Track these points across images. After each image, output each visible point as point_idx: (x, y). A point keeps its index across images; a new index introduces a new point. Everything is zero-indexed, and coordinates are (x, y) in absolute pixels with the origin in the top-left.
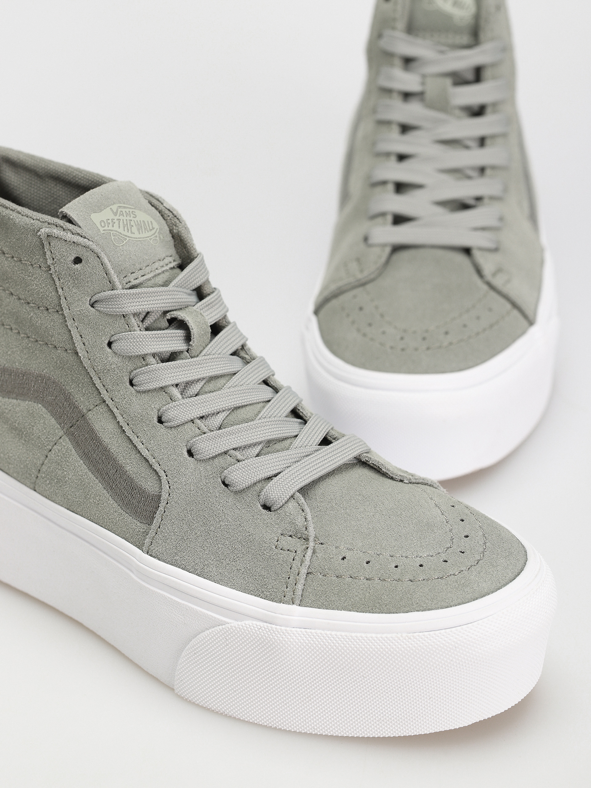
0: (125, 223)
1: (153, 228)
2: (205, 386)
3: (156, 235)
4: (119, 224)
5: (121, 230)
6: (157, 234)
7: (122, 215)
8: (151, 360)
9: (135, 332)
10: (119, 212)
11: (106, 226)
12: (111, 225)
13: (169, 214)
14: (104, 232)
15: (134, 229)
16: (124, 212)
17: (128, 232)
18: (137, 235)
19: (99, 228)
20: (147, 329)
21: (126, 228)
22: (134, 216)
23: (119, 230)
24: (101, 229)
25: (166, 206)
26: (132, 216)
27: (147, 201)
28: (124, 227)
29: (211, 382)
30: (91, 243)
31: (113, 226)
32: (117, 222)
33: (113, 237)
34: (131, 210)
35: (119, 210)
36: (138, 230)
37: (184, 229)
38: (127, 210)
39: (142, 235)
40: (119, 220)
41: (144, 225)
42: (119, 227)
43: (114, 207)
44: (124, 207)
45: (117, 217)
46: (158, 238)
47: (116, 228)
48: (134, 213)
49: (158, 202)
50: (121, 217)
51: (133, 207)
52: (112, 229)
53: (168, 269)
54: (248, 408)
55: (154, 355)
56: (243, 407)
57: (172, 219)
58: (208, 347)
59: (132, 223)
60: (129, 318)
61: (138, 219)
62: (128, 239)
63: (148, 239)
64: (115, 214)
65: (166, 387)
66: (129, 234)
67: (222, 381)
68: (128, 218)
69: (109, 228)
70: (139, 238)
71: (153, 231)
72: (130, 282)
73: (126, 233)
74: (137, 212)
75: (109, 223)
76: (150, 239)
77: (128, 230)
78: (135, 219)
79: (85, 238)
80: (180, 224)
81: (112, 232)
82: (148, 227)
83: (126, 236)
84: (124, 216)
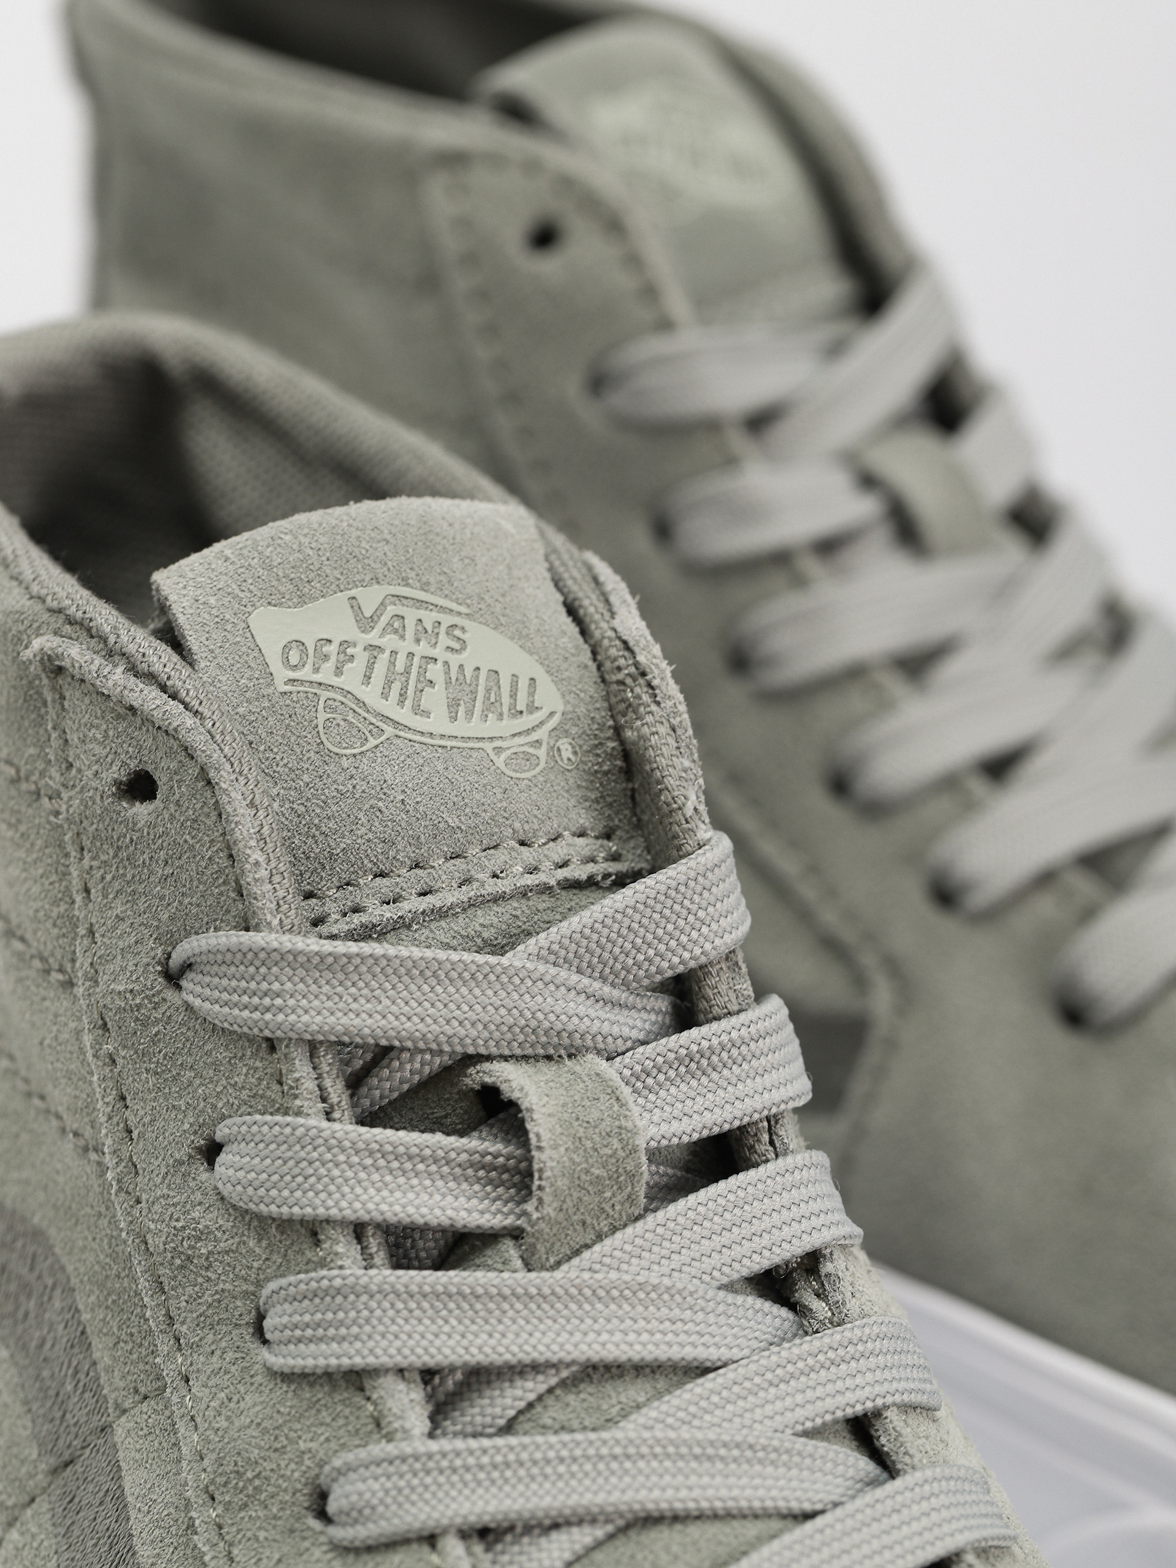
0: (400, 666)
1: (532, 708)
2: (550, 1400)
3: (534, 736)
4: (370, 666)
5: (370, 695)
6: (542, 734)
7: (396, 631)
8: (344, 1247)
9: (300, 1120)
10: (384, 620)
11: (309, 667)
12: (330, 665)
13: (622, 662)
14: (288, 688)
15: (436, 698)
16: (411, 623)
17: (401, 703)
18: (438, 722)
19: (272, 669)
20: (368, 1119)
21: (396, 687)
22: (456, 646)
23: (362, 692)
24: (281, 674)
25: (619, 629)
26: (444, 640)
27: (561, 599)
28: (389, 683)
29: (582, 1386)
30: (190, 721)
31: (338, 671)
32: (362, 658)
33: (322, 716)
34: (447, 620)
35: (391, 610)
36: (453, 705)
37: (663, 730)
38: (429, 618)
39: (461, 728)
40: (374, 649)
41: (488, 691)
42: (367, 678)
43: (370, 598)
44: (420, 603)
45: (372, 637)
46: (542, 752)
47: (351, 679)
48: (457, 633)
49: (601, 606)
50: (389, 641)
51: (463, 609)
52: (336, 681)
53: (553, 882)
54: (694, 1530)
55: (359, 1230)
56: (677, 1518)
57: (629, 681)
58: (619, 1235)
59: (435, 672)
60: (286, 1055)
61: (468, 659)
62: (389, 730)
63: (488, 746)
64: (367, 623)
65: (374, 1372)
66: (403, 714)
67: (634, 1391)
68: (423, 649)
69: (318, 677)
70: (442, 736)
71: (528, 721)
72: (356, 910)
73: (389, 707)
74: (476, 633)
75: (326, 657)
76: (498, 750)
77: (403, 695)
78: (454, 660)
79: (174, 696)
80: (654, 708)
81: (325, 694)
82: (506, 700)
83: (386, 719)
84: (402, 637)
